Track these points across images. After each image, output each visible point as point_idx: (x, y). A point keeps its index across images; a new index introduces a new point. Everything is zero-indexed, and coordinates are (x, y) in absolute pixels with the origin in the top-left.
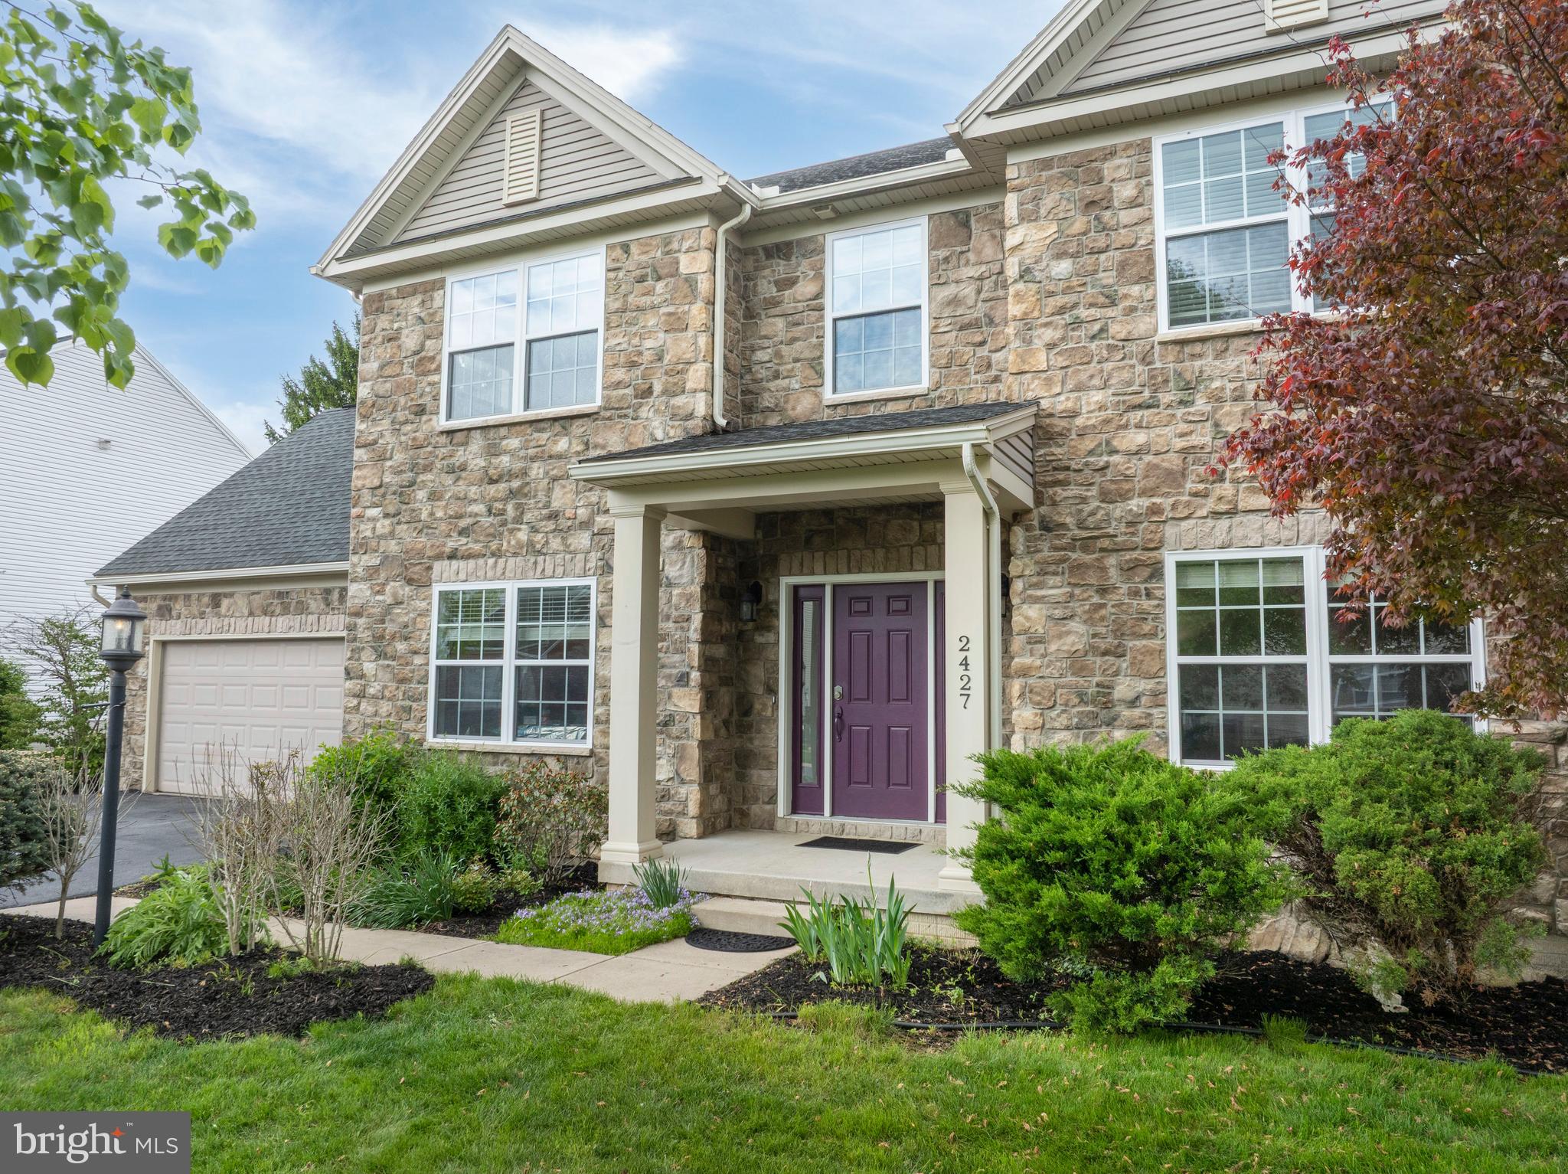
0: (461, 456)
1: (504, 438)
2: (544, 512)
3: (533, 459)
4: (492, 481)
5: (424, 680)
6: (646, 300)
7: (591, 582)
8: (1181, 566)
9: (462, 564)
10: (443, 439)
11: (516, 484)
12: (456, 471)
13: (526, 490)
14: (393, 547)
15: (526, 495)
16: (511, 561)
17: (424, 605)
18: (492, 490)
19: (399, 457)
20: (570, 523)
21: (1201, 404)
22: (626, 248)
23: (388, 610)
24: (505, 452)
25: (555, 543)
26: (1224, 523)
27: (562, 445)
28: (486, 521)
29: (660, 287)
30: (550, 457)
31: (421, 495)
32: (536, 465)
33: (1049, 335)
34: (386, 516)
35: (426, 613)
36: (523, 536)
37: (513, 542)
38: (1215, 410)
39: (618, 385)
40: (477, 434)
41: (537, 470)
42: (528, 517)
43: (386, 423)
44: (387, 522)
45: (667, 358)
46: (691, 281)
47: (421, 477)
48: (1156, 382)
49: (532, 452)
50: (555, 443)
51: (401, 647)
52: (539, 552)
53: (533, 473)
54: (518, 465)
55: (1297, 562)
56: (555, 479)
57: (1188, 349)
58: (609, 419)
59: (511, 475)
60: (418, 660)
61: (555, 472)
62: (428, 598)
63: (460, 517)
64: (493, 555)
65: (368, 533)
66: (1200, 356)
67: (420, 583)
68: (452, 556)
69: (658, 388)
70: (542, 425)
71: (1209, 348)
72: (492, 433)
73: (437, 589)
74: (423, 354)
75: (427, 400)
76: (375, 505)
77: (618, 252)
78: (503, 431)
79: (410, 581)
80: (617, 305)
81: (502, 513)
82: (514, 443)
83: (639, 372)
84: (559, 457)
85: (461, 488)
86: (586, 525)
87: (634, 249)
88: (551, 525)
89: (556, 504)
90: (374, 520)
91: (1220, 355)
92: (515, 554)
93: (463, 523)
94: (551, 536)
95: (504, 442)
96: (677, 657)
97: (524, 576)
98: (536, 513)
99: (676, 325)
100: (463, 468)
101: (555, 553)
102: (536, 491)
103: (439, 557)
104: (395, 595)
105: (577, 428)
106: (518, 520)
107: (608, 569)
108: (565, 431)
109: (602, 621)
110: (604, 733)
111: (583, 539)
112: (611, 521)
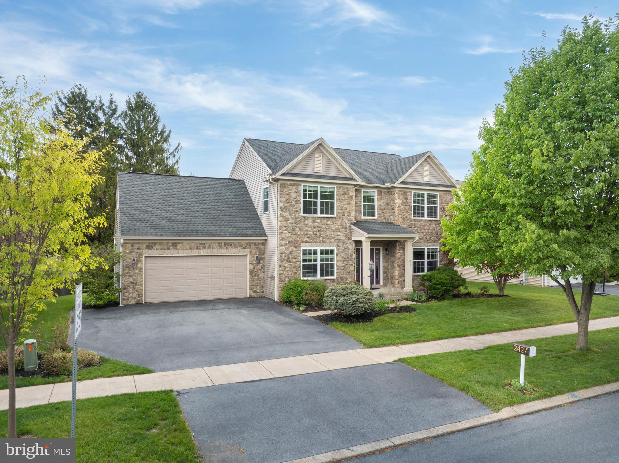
0: (307, 222)
2: (325, 235)
4: (314, 228)
5: (300, 267)
6: (343, 198)
7: (335, 248)
8: (414, 248)
9: (308, 244)
10: (302, 218)
11: (319, 229)
12: (306, 225)
14: (291, 239)
15: (321, 231)
16: (319, 244)
17: (299, 252)
18: (314, 230)
19: (291, 221)
20: (330, 237)
22: (340, 187)
23: (291, 253)
24: (317, 222)
25: (328, 241)
26: (418, 244)
27: (329, 222)
28: (313, 236)
29: (346, 196)
30: (326, 225)
31: (298, 229)
33: (401, 216)
34: (289, 233)
35: (300, 254)
36: (321, 239)
37: (319, 240)
39: (339, 213)
40: (311, 218)
41: (324, 227)
42: (322, 235)
43: (288, 212)
44: (290, 234)
45: (348, 210)
46: (351, 197)
47: (297, 225)
48: (412, 224)
50: (327, 222)
51: (294, 260)
52: (325, 242)
53: (323, 227)
54: (320, 225)
55: (424, 248)
56: (327, 229)
58: (338, 219)
59: (318, 227)
60: (298, 263)
61: (327, 227)
62: (300, 250)
63: (307, 234)
64: (315, 242)
65: (285, 236)
66: (416, 222)
67: (298, 247)
68: (306, 242)
69: (346, 215)
70: (324, 218)
72: (314, 218)
73: (302, 249)
74: (296, 199)
75: (298, 209)
76: (286, 230)
77: (338, 188)
78: (316, 218)
79: (296, 247)
80: (338, 198)
81: (316, 234)
82: (319, 221)
83: (343, 211)
84: (328, 225)
85: (307, 228)
86: (334, 238)
87: (341, 188)
88: (327, 237)
89: (328, 233)
90: (286, 233)
91: (418, 222)
92: (319, 242)
93: (308, 235)
94: (327, 239)
95: (316, 220)
96: (351, 261)
97: (321, 246)
99: (349, 204)
100: (307, 224)
101: (328, 243)
102: (323, 230)
103: (303, 242)
104: (292, 250)
105: (331, 220)
106: (320, 236)
107: (338, 246)
108: (329, 220)
109: (337, 255)
110: (338, 275)
111: (333, 240)
112: (339, 237)
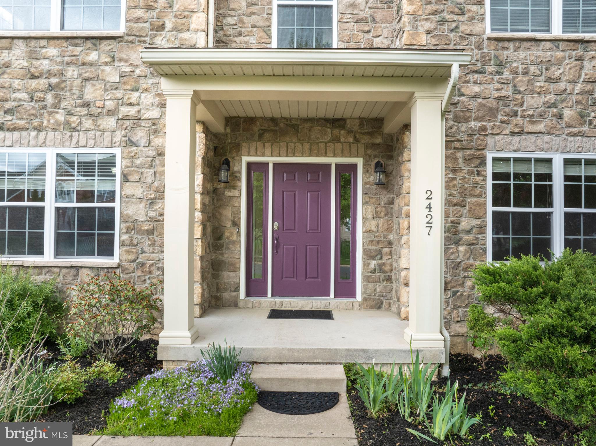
0: (5, 57)
1: (44, 47)
2: (78, 101)
3: (68, 64)
4: (34, 77)
7: (117, 151)
8: (495, 159)
9: (8, 134)
11: (54, 80)
13: (63, 85)
15: (63, 89)
16: (51, 135)
18: (34, 84)
20: (99, 110)
21: (506, 74)
24: (45, 58)
25: (88, 123)
26: (517, 139)
27: (93, 56)
28: (29, 105)
30: (83, 64)
32: (71, 69)
33: (428, 26)
36: (61, 116)
37: (52, 121)
38: (514, 79)
39: (138, 20)
40: (20, 42)
41: (72, 72)
42: (64, 104)
45: (176, 7)
48: (485, 60)
49: (67, 59)
50: (87, 54)
52: (74, 129)
53: (69, 74)
54: (55, 68)
55: (549, 161)
56: (87, 80)
57: (501, 44)
58: (132, 42)
59: (50, 74)
61: (87, 74)
63: (5, 100)
64: (35, 129)
66: (507, 49)
69: (169, 26)
70: (76, 41)
71: (511, 45)
72: (33, 43)
78: (43, 42)
81: (42, 100)
82: (52, 51)
83: (154, 13)
84: (91, 64)
85: (6, 80)
86: (111, 112)
88: (84, 111)
89: (88, 97)
91: (517, 49)
92: (54, 130)
93: (9, 105)
94: (84, 118)
95: (44, 51)
97: (62, 144)
98: (72, 102)
100: (7, 66)
101: (88, 130)
102: (71, 86)
105: (105, 46)
106: (57, 106)
107: (130, 143)
108: (95, 47)
109: (125, 178)
110: (128, 252)
111: (110, 122)
112: (132, 111)
